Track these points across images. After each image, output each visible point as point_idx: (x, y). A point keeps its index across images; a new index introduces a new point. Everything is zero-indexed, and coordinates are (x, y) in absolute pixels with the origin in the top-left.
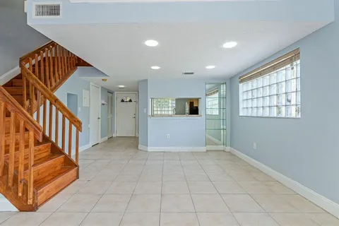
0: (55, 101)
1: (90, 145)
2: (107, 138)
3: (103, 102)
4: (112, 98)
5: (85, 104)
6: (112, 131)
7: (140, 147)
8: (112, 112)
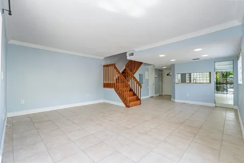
0: (134, 78)
1: (149, 96)
2: (158, 95)
3: (156, 76)
4: (161, 74)
5: (147, 77)
6: (162, 92)
7: (172, 99)
8: (162, 81)
